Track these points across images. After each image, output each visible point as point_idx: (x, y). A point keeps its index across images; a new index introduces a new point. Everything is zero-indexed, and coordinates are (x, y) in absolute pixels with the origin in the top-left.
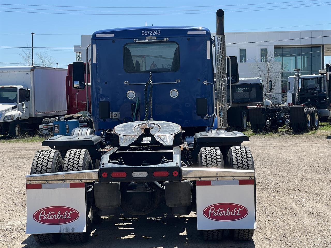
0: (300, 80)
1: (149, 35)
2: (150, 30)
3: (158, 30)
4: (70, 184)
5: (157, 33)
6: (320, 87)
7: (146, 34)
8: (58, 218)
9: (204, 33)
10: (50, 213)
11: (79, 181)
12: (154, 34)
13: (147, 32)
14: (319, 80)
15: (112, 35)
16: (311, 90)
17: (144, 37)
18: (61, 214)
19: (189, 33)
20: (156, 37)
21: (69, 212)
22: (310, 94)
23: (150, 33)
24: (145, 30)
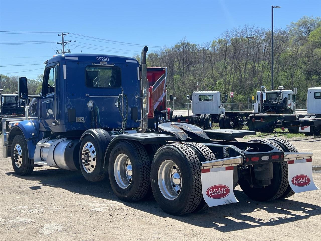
0: (3, 97)
1: (102, 61)
2: (102, 57)
3: (107, 57)
4: (226, 167)
5: (107, 60)
6: (17, 103)
7: (100, 59)
8: (220, 194)
9: (136, 62)
10: (214, 190)
11: (230, 165)
12: (105, 60)
13: (100, 58)
14: (16, 98)
15: (77, 59)
16: (11, 105)
17: (98, 62)
18: (220, 190)
19: (127, 61)
20: (106, 62)
21: (224, 189)
22: (11, 107)
23: (102, 59)
24: (99, 57)
